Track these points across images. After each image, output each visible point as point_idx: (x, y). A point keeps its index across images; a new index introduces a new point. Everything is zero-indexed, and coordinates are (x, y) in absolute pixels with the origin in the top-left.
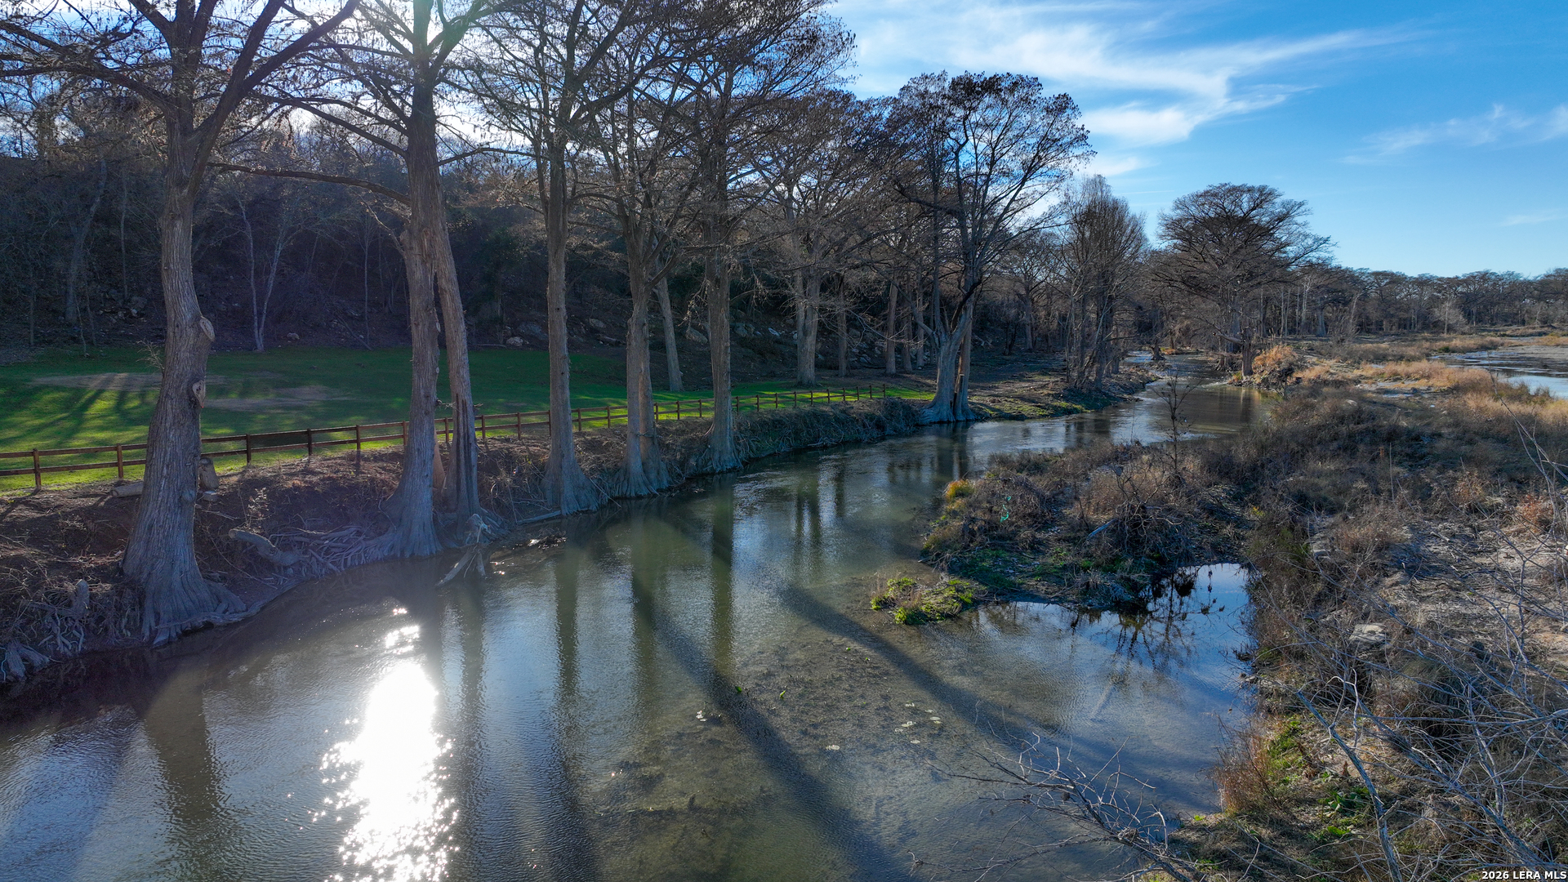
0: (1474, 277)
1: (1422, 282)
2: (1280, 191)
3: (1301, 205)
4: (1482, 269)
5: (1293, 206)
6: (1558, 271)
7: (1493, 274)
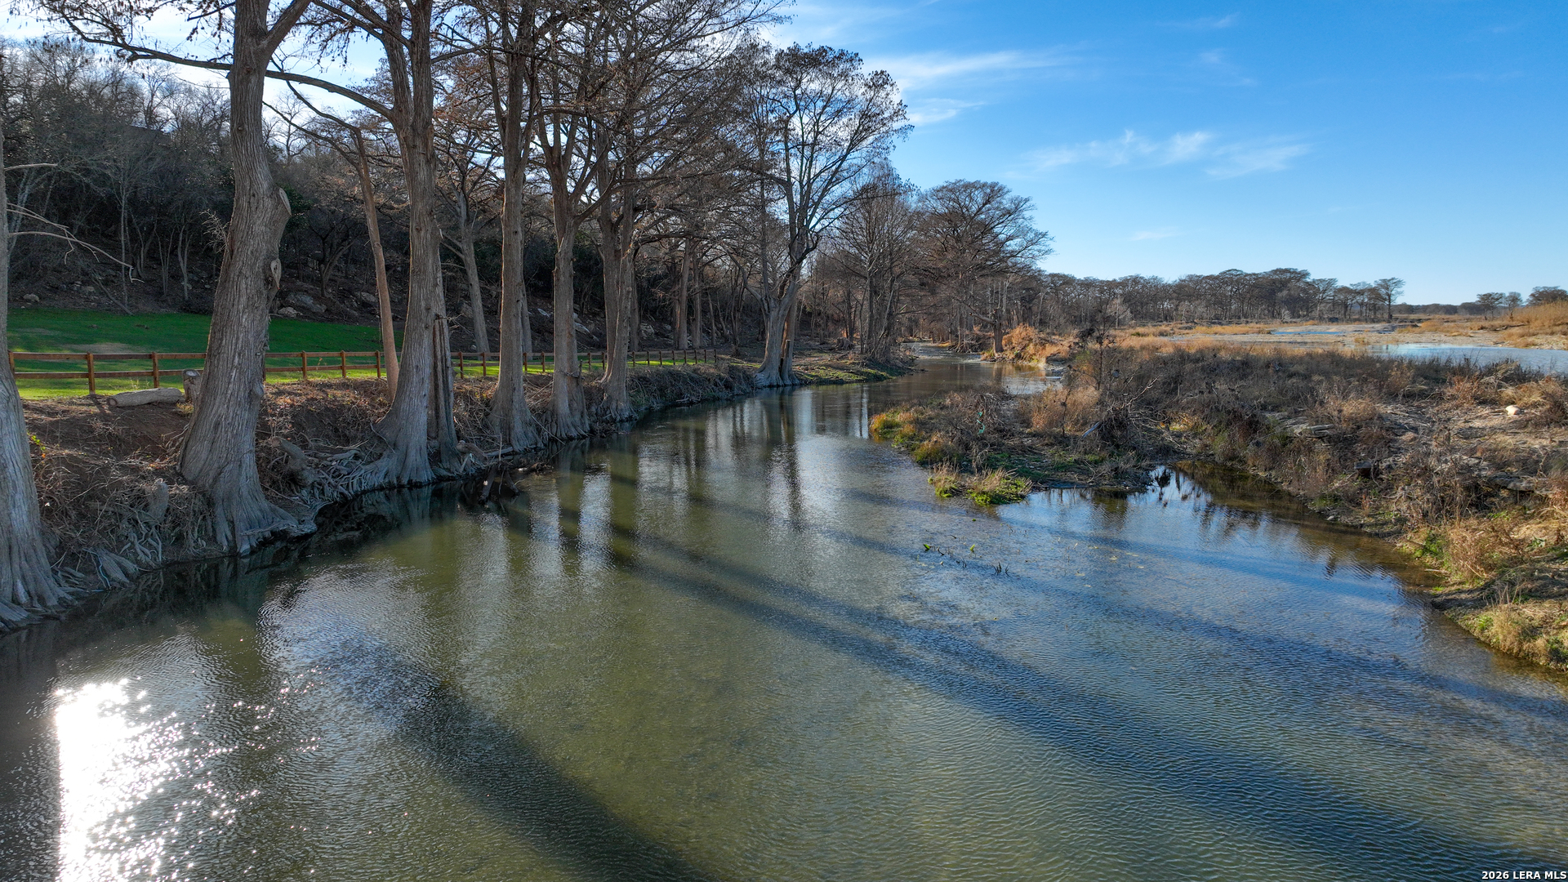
0: (1128, 280)
1: (1088, 284)
2: (1009, 187)
3: (1027, 200)
4: (1133, 273)
5: (1020, 202)
6: (1191, 278)
7: (1142, 278)
